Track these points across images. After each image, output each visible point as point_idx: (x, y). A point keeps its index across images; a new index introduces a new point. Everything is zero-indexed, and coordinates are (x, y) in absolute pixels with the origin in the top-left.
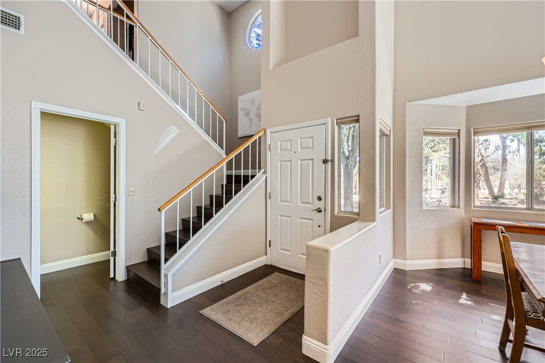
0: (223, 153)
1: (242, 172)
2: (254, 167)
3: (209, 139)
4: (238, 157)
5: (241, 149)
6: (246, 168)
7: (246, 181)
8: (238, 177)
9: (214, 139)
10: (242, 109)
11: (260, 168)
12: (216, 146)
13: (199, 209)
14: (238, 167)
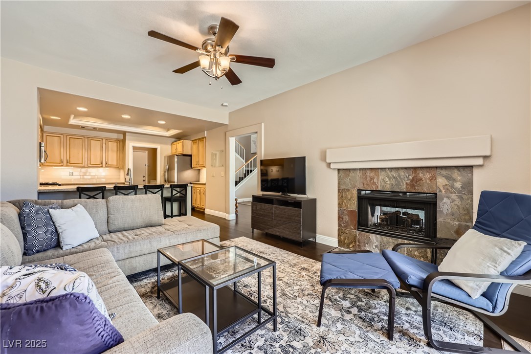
0: (244, 161)
1: (250, 169)
2: (254, 167)
3: (239, 157)
4: (248, 164)
5: (252, 159)
6: (251, 167)
7: (251, 172)
8: (248, 170)
9: (241, 156)
10: (253, 141)
11: (256, 167)
12: (241, 159)
13: (240, 178)
14: (248, 167)
